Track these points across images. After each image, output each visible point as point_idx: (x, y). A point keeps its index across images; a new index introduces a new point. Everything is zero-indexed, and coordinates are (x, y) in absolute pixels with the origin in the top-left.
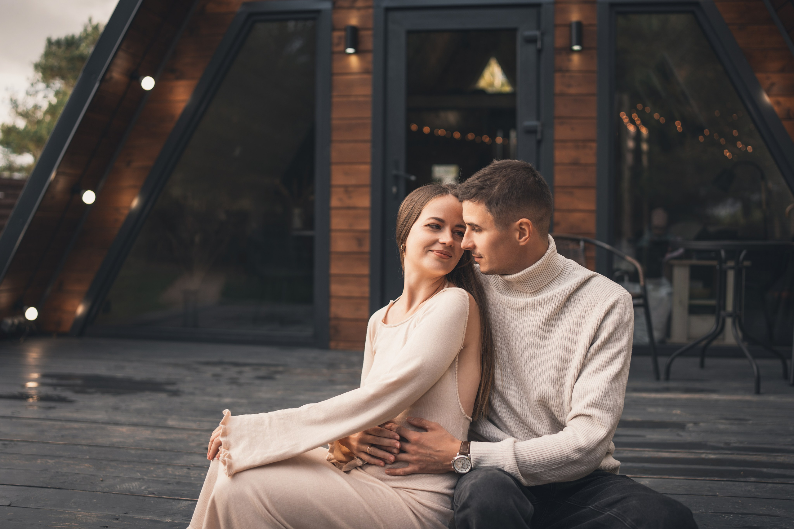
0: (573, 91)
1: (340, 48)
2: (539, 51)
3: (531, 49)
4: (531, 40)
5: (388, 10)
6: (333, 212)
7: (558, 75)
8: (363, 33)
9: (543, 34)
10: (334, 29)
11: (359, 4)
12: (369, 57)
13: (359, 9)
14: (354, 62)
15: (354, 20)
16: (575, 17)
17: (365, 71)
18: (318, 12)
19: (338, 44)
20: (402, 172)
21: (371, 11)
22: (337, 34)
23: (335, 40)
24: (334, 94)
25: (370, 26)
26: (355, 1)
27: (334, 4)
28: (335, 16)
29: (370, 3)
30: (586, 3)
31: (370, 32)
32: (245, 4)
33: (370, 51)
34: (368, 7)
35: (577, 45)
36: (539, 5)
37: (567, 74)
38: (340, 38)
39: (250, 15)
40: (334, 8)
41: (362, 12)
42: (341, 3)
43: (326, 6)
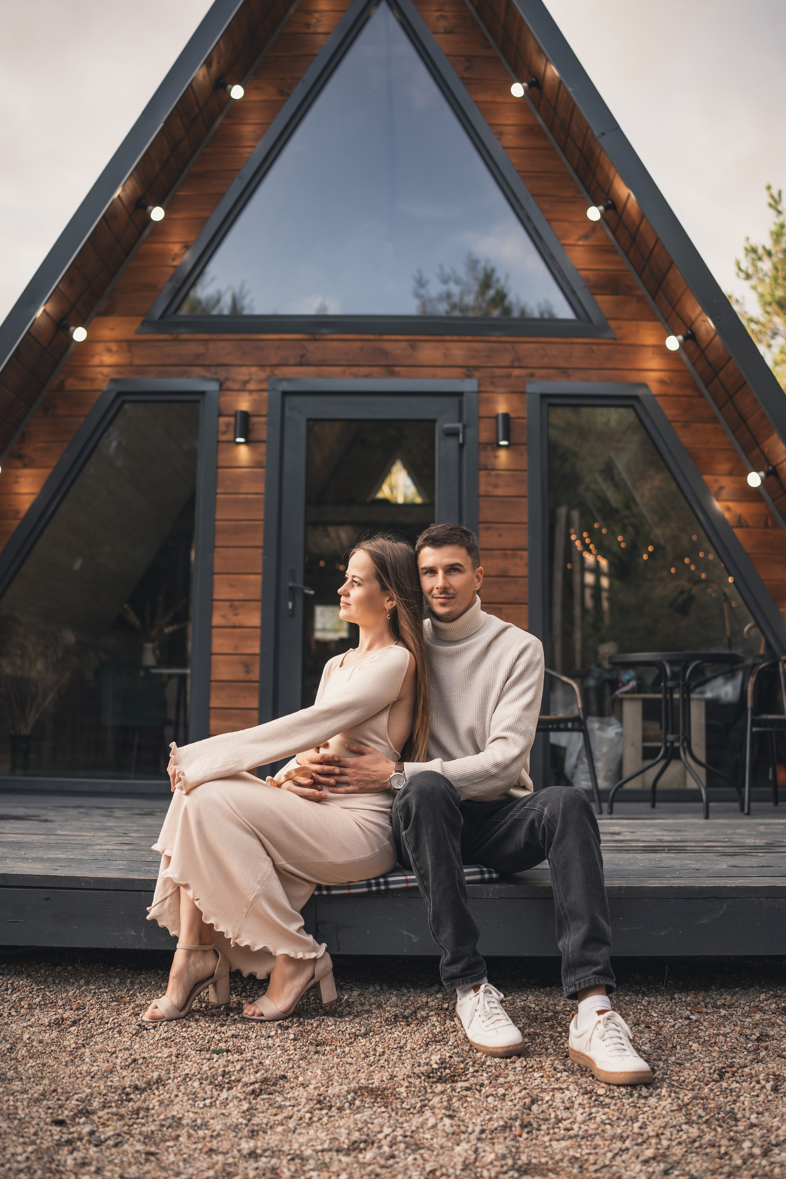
0: (500, 492)
1: (229, 437)
2: (461, 446)
3: (452, 444)
4: (452, 434)
5: (285, 394)
6: (215, 631)
7: (482, 473)
8: (254, 420)
9: (464, 427)
10: (220, 415)
11: (252, 386)
12: (263, 448)
13: (251, 392)
14: (243, 453)
15: (244, 404)
16: (502, 408)
17: (257, 465)
18: (203, 393)
19: (225, 432)
20: (299, 584)
21: (265, 394)
22: (223, 420)
23: (222, 428)
24: (219, 491)
25: (264, 412)
26: (246, 382)
27: (221, 385)
28: (223, 399)
29: (264, 386)
30: (513, 392)
31: (263, 419)
32: (113, 381)
33: (263, 442)
34: (262, 390)
35: (504, 440)
36: (460, 394)
37: (493, 473)
38: (228, 425)
39: (120, 394)
40: (221, 390)
41: (255, 396)
42: (229, 384)
43: (212, 387)
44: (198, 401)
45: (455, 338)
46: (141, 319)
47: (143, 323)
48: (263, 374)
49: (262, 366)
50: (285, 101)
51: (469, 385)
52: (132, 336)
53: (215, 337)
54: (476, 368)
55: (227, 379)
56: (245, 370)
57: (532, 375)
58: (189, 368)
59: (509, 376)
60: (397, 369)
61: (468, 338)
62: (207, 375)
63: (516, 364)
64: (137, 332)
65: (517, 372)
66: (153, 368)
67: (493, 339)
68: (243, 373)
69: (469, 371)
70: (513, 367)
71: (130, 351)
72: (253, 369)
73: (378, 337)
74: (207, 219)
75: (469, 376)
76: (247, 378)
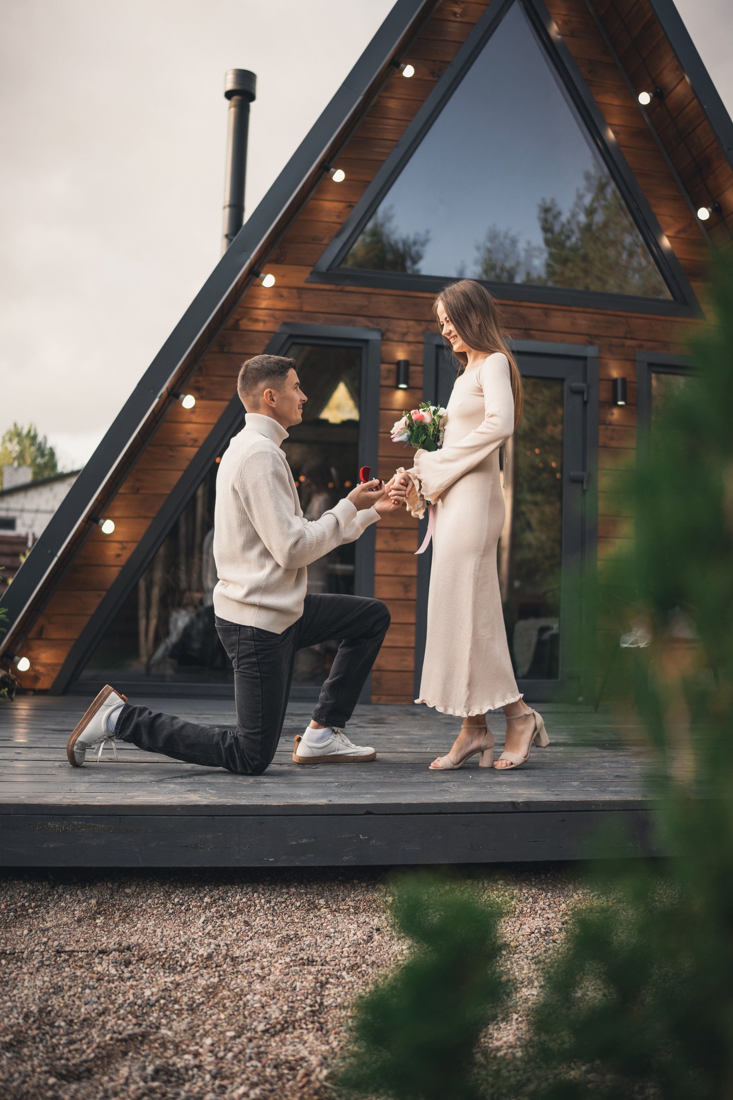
0: (615, 444)
1: (392, 382)
2: (585, 403)
3: (578, 400)
4: (578, 392)
5: (439, 347)
6: (378, 555)
7: (602, 427)
8: (412, 368)
9: (589, 387)
10: (383, 362)
11: (410, 338)
13: (409, 343)
15: (401, 355)
16: (616, 373)
18: (366, 341)
19: (386, 378)
21: (421, 346)
22: (384, 367)
23: (384, 374)
24: (381, 430)
25: (420, 362)
26: (405, 334)
27: (383, 335)
28: (384, 348)
29: (421, 339)
30: (626, 360)
31: (420, 368)
32: (285, 324)
33: (420, 389)
34: (418, 343)
35: (622, 400)
36: (584, 358)
37: (610, 427)
38: (389, 371)
39: (291, 336)
40: (382, 340)
41: (412, 347)
42: (390, 335)
43: (374, 336)
44: (361, 348)
45: (581, 309)
46: (311, 269)
47: (312, 273)
48: (419, 329)
49: (418, 321)
50: (437, 81)
51: (591, 351)
52: (302, 284)
53: (377, 291)
54: (597, 337)
55: (388, 330)
56: (403, 323)
57: (641, 346)
58: (354, 318)
59: (623, 346)
60: (533, 332)
61: (591, 310)
62: (370, 325)
63: (629, 336)
64: (307, 281)
65: (629, 343)
66: (321, 315)
67: (611, 312)
68: (401, 326)
69: (591, 339)
70: (626, 338)
71: (300, 297)
72: (411, 323)
73: (517, 303)
74: (369, 182)
75: (591, 344)
76: (405, 330)
